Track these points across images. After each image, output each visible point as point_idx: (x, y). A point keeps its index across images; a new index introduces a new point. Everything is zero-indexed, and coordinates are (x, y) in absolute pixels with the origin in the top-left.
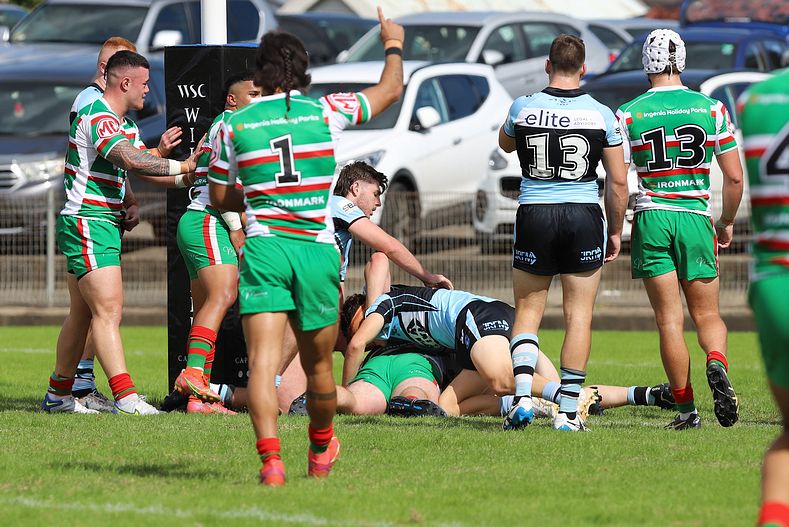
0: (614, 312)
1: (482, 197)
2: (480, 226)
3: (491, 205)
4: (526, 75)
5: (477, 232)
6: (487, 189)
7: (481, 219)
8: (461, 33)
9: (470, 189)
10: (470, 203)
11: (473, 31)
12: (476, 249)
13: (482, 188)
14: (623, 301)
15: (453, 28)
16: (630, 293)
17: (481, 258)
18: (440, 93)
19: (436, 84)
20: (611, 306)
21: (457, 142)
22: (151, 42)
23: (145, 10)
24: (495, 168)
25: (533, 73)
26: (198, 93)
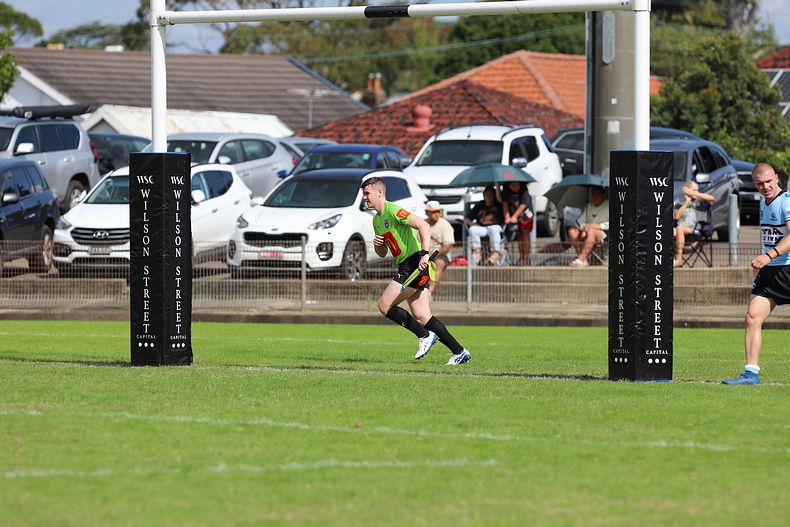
0: (315, 313)
1: (233, 244)
2: (231, 261)
3: (238, 249)
4: (244, 172)
5: (229, 266)
6: (236, 239)
7: (232, 257)
8: (203, 146)
9: (225, 239)
10: (225, 247)
11: (212, 145)
12: (228, 275)
13: (232, 238)
14: (319, 307)
15: (199, 143)
16: (325, 302)
17: (231, 280)
18: (204, 181)
19: (202, 176)
20: (313, 310)
21: (214, 211)
22: (15, 150)
23: (13, 130)
24: (240, 227)
25: (248, 170)
26: (149, 181)
